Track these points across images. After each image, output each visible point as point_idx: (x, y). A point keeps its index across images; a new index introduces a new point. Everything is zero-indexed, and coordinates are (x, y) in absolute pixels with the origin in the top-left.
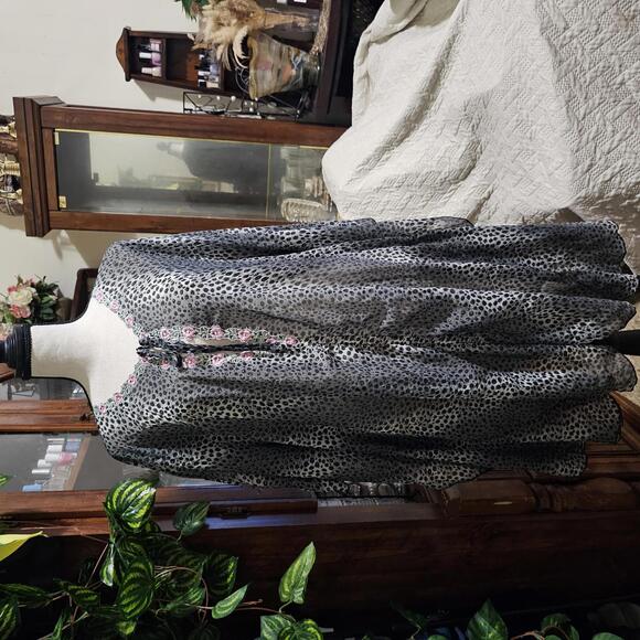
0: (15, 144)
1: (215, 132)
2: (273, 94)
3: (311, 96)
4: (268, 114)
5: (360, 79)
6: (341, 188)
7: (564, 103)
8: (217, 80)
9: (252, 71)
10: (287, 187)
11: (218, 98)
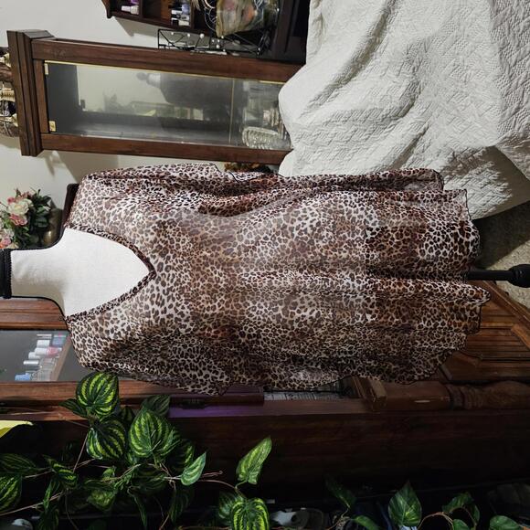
0: (10, 73)
1: (185, 66)
2: (238, 33)
3: (271, 36)
4: (233, 51)
5: (315, 21)
6: (294, 120)
7: (497, 50)
8: (188, 18)
9: (218, 12)
10: (248, 117)
11: (189, 35)
